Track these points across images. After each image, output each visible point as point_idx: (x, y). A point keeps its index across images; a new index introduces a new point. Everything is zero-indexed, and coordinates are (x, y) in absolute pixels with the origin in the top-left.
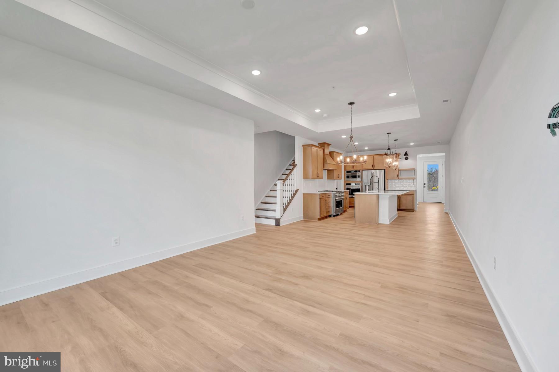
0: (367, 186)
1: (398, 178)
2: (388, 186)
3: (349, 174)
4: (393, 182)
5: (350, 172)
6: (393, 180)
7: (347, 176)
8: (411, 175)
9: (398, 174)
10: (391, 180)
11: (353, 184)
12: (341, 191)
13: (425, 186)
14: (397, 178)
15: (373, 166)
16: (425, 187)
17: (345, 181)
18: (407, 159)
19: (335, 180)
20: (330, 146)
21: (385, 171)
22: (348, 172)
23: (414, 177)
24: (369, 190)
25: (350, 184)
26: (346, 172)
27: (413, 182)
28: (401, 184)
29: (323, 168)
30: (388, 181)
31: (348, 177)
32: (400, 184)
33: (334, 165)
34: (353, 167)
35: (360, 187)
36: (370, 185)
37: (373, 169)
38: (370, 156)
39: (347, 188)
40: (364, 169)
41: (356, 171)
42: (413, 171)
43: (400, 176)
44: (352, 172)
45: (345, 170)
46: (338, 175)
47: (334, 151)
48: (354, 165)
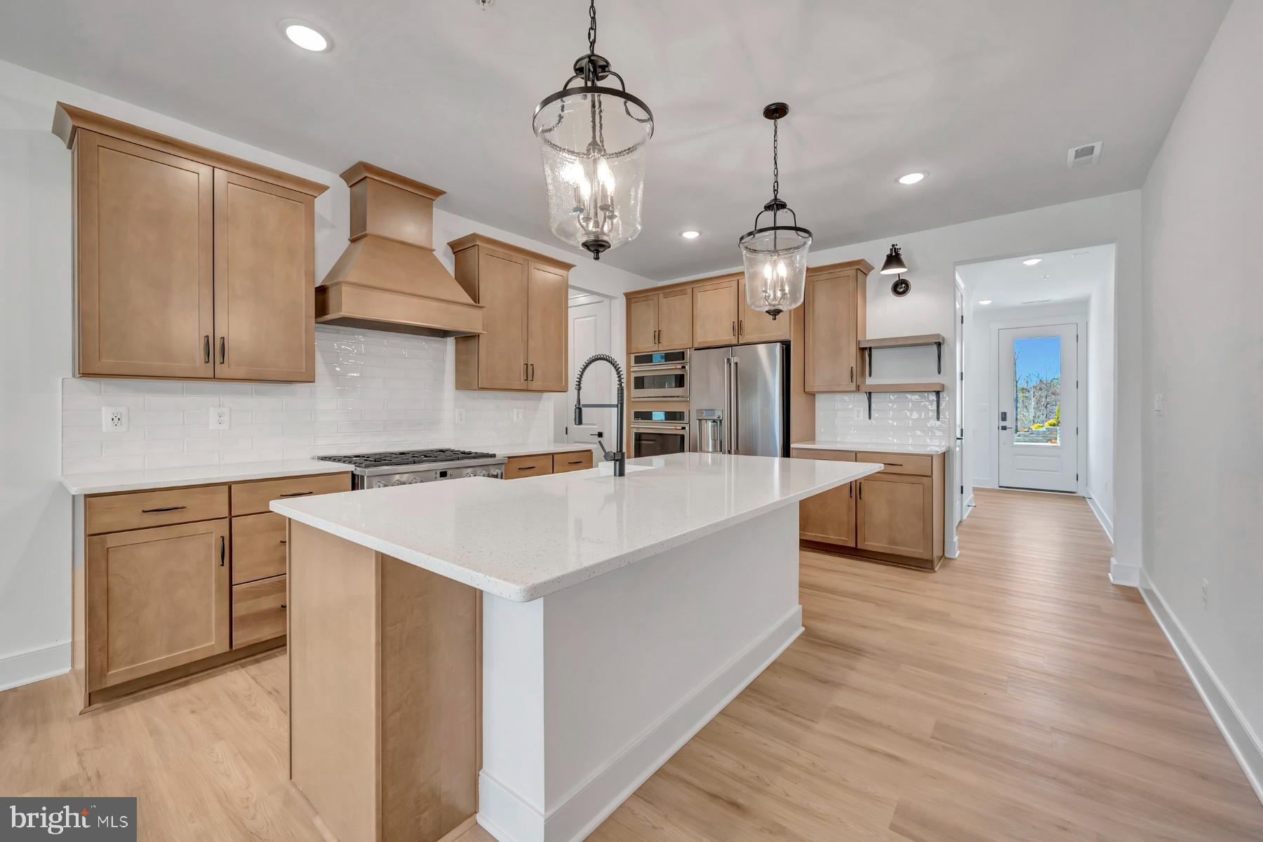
0: (710, 424)
1: (861, 387)
2: (813, 426)
3: (645, 370)
4: (838, 406)
5: (648, 359)
6: (837, 397)
7: (636, 379)
8: (919, 370)
9: (856, 363)
11: (659, 416)
12: (493, 456)
13: (1003, 424)
15: (738, 328)
16: (1004, 428)
17: (630, 401)
18: (900, 287)
21: (787, 354)
22: (639, 359)
23: (936, 379)
24: (715, 451)
25: (647, 415)
26: (633, 357)
27: (935, 407)
28: (874, 414)
29: (321, 310)
31: (640, 383)
32: (870, 417)
33: (435, 304)
34: (658, 337)
35: (684, 428)
36: (721, 421)
37: (736, 343)
38: (725, 283)
39: (635, 431)
40: (700, 343)
41: (669, 357)
42: (935, 348)
43: (870, 375)
44: (656, 358)
45: (629, 353)
46: (522, 368)
47: (474, 237)
48: (663, 327)
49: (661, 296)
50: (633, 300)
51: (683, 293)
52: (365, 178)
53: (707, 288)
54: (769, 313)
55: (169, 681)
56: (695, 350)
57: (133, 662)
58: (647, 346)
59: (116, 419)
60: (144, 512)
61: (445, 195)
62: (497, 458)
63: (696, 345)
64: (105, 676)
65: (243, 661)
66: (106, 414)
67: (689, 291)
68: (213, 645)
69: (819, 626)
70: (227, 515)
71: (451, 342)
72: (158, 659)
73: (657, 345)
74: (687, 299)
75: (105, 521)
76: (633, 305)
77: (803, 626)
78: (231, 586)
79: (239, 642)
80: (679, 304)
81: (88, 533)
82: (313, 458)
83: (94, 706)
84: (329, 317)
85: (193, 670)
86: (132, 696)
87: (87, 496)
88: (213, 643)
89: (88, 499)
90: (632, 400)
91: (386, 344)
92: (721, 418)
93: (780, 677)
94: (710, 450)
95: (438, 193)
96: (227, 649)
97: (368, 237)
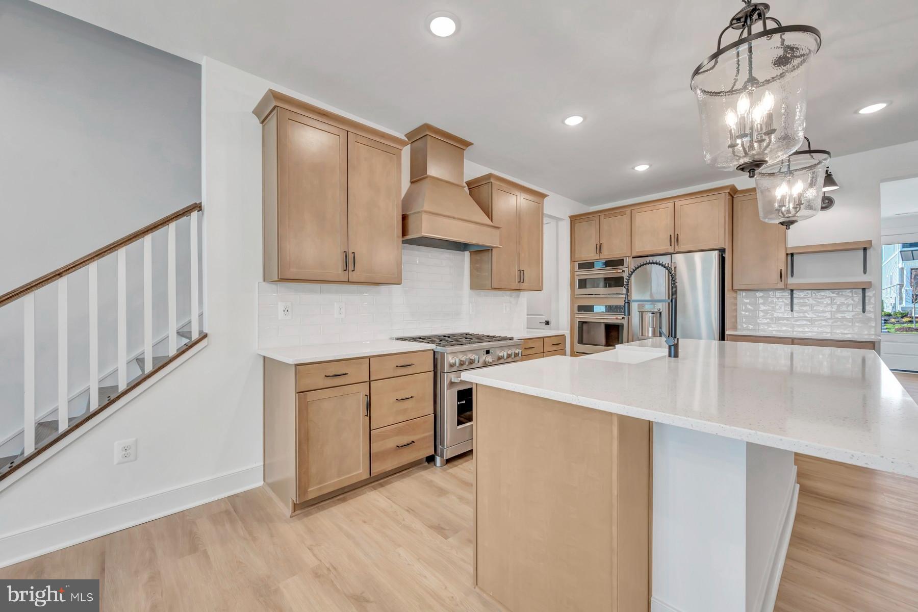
0: (650, 315)
1: (786, 285)
2: (736, 317)
3: (586, 274)
4: (761, 301)
5: (590, 265)
6: (759, 294)
7: (580, 281)
9: (782, 266)
10: (752, 293)
11: (599, 309)
12: (511, 339)
14: (781, 285)
15: (674, 239)
17: (574, 298)
18: (826, 202)
19: (522, 293)
20: (468, 152)
21: (722, 261)
22: (582, 266)
23: (863, 278)
24: (654, 335)
25: (589, 309)
26: (576, 264)
28: (796, 308)
29: (404, 232)
30: (736, 298)
31: (583, 284)
32: (792, 310)
33: (472, 226)
34: (599, 248)
35: (623, 318)
36: (660, 313)
37: (673, 251)
38: (663, 205)
39: (579, 320)
40: (637, 252)
41: (609, 264)
42: (861, 253)
43: (792, 276)
44: (598, 265)
45: (573, 261)
46: (517, 273)
47: (490, 176)
48: (604, 241)
49: (602, 217)
50: (577, 221)
51: (622, 214)
52: (426, 135)
53: (645, 209)
54: (782, 224)
55: (335, 496)
56: (633, 258)
57: (320, 483)
58: (589, 254)
59: (286, 311)
60: (326, 376)
61: (473, 146)
62: (514, 341)
63: (634, 254)
64: (307, 491)
65: (373, 484)
66: (281, 307)
67: (628, 212)
68: (361, 473)
69: (809, 483)
70: (368, 380)
71: (467, 254)
72: (333, 482)
73: (598, 255)
74: (626, 219)
75: (307, 383)
76: (577, 225)
77: (798, 483)
78: (370, 430)
79: (375, 471)
80: (620, 223)
81: (297, 391)
82: (391, 339)
83: (297, 512)
84: (409, 237)
85: (346, 490)
86: (316, 506)
87: (297, 365)
88: (361, 471)
89: (297, 367)
90: (575, 297)
91: (430, 257)
92: (661, 311)
93: (814, 528)
94: (650, 335)
95: (468, 144)
96: (369, 476)
97: (428, 178)
